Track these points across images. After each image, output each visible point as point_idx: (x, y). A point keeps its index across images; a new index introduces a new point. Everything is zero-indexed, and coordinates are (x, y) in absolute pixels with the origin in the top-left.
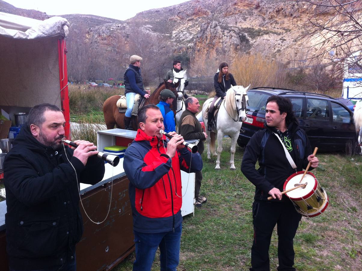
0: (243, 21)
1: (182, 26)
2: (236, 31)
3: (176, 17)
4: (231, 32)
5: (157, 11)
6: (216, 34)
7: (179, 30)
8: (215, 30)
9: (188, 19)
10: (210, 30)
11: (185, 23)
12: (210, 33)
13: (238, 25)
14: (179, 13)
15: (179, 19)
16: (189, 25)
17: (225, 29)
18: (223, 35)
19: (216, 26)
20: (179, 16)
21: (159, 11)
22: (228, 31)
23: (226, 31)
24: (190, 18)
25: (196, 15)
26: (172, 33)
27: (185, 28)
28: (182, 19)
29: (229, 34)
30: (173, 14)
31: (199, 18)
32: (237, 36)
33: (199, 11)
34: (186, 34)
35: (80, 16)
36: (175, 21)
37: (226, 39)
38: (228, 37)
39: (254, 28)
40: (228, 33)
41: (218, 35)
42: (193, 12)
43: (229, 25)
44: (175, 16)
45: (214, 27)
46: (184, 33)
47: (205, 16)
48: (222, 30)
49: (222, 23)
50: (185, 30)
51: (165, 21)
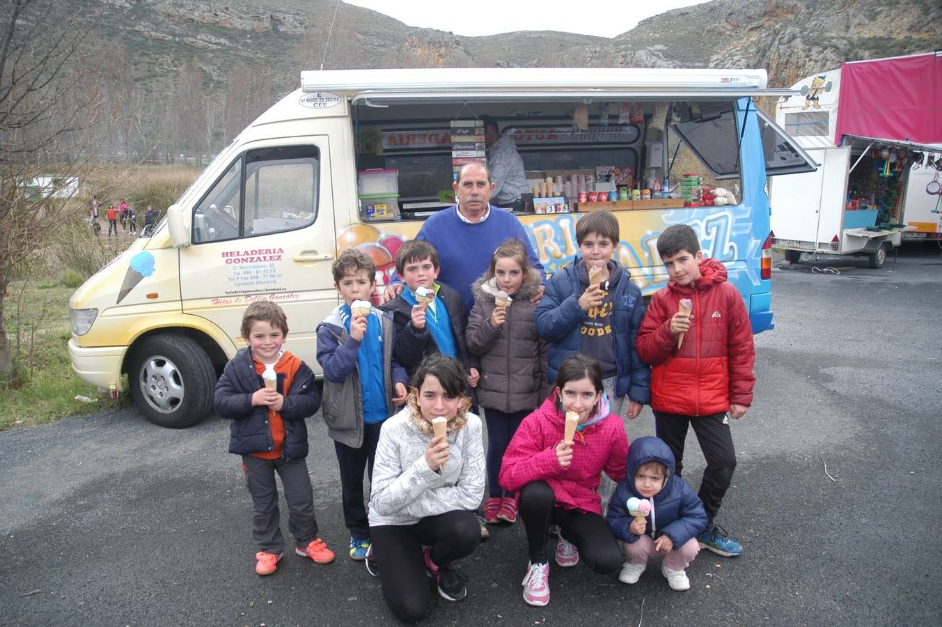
0: (866, 22)
1: (735, 43)
2: (841, 47)
3: (722, 25)
4: (825, 52)
5: (683, 14)
6: (790, 57)
7: (728, 51)
8: (790, 47)
9: (749, 27)
10: (778, 49)
11: (742, 35)
12: (776, 55)
13: (852, 31)
14: (730, 14)
15: (729, 27)
16: (751, 39)
17: (815, 44)
18: (807, 59)
19: (794, 37)
20: (729, 20)
21: (687, 13)
22: (821, 49)
23: (815, 50)
24: (755, 24)
25: (770, 16)
26: (710, 59)
27: (739, 49)
28: (736, 27)
29: (821, 56)
30: (714, 19)
31: (777, 22)
32: (838, 60)
33: (778, 7)
34: (739, 61)
35: (528, 35)
36: (720, 34)
37: (813, 68)
38: (819, 64)
39: (893, 36)
40: (820, 53)
41: (793, 59)
42: (763, 10)
43: (827, 34)
44: (720, 23)
45: (789, 42)
46: (736, 58)
47: (791, 17)
48: (807, 47)
49: (809, 31)
50: (738, 53)
51: (698, 33)
